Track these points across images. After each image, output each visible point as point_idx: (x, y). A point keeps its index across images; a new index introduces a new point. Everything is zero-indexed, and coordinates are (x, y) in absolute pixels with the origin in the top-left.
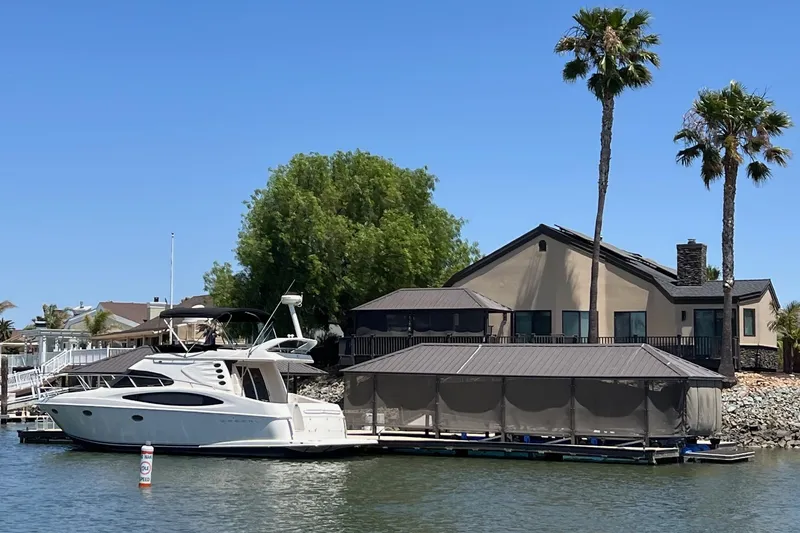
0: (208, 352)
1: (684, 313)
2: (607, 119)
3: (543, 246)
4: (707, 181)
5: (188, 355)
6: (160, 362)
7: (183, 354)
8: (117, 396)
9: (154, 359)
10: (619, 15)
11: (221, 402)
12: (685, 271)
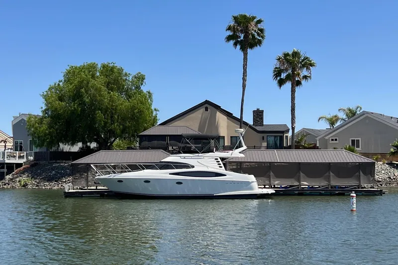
0: (210, 153)
1: (263, 137)
2: (245, 59)
3: (207, 109)
4: (280, 86)
5: (200, 154)
6: (184, 158)
7: (197, 154)
8: (166, 173)
9: (180, 156)
10: (254, 18)
11: (225, 175)
12: (257, 120)
